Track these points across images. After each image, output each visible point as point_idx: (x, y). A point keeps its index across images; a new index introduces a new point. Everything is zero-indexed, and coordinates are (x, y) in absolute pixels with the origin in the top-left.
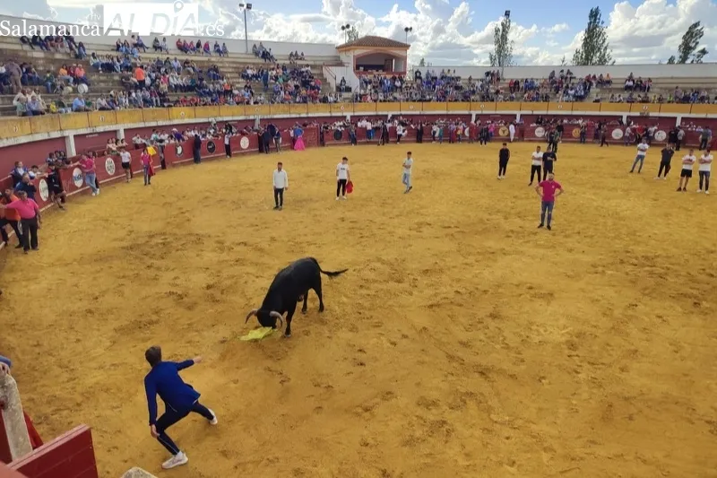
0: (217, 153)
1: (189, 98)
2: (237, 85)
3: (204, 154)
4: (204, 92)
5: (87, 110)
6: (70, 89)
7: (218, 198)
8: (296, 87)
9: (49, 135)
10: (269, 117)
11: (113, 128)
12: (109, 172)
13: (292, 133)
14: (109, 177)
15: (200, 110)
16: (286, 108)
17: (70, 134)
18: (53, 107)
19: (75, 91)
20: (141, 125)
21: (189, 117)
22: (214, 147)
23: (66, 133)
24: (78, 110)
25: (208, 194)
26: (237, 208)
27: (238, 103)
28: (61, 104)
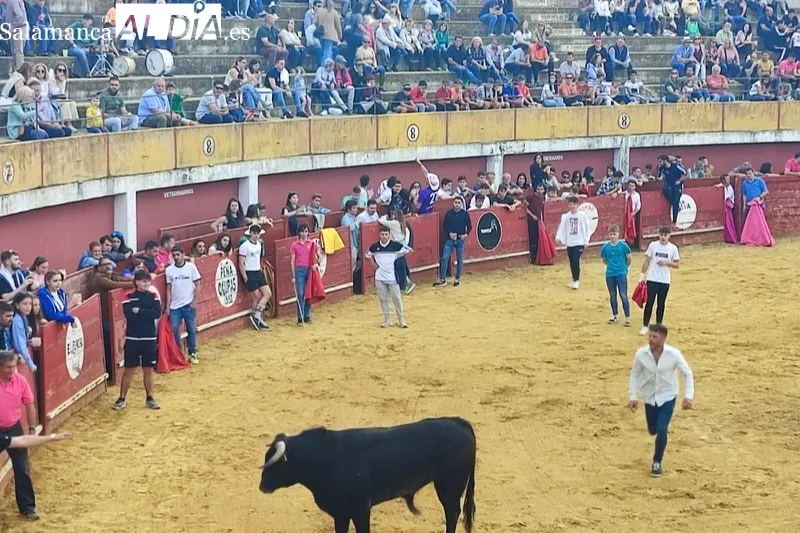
0: (507, 247)
1: (433, 87)
2: (564, 48)
3: (472, 252)
4: (473, 68)
5: (172, 124)
6: (130, 63)
7: (541, 392)
8: (744, 50)
9: (80, 192)
10: (658, 141)
11: (231, 172)
12: (222, 299)
13: (729, 192)
14: (223, 312)
15: (460, 120)
16: (712, 117)
17: (129, 187)
18: (94, 112)
19: (141, 67)
20: (304, 164)
21: (430, 143)
22: (496, 234)
23: (120, 186)
24: (152, 122)
25: (504, 379)
26: (606, 432)
27: (568, 102)
28: (110, 107)
